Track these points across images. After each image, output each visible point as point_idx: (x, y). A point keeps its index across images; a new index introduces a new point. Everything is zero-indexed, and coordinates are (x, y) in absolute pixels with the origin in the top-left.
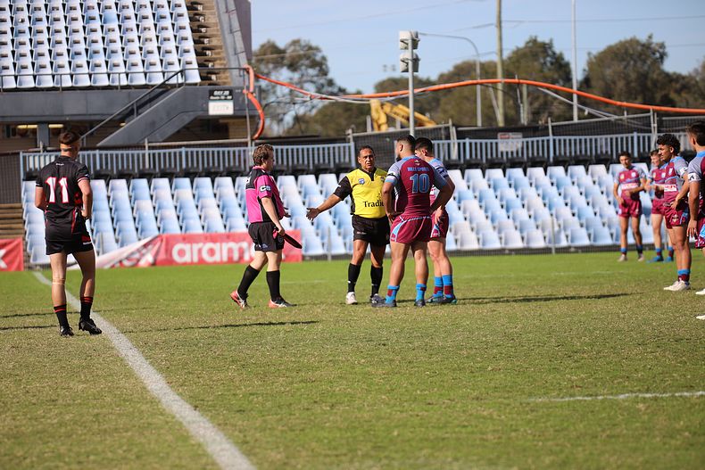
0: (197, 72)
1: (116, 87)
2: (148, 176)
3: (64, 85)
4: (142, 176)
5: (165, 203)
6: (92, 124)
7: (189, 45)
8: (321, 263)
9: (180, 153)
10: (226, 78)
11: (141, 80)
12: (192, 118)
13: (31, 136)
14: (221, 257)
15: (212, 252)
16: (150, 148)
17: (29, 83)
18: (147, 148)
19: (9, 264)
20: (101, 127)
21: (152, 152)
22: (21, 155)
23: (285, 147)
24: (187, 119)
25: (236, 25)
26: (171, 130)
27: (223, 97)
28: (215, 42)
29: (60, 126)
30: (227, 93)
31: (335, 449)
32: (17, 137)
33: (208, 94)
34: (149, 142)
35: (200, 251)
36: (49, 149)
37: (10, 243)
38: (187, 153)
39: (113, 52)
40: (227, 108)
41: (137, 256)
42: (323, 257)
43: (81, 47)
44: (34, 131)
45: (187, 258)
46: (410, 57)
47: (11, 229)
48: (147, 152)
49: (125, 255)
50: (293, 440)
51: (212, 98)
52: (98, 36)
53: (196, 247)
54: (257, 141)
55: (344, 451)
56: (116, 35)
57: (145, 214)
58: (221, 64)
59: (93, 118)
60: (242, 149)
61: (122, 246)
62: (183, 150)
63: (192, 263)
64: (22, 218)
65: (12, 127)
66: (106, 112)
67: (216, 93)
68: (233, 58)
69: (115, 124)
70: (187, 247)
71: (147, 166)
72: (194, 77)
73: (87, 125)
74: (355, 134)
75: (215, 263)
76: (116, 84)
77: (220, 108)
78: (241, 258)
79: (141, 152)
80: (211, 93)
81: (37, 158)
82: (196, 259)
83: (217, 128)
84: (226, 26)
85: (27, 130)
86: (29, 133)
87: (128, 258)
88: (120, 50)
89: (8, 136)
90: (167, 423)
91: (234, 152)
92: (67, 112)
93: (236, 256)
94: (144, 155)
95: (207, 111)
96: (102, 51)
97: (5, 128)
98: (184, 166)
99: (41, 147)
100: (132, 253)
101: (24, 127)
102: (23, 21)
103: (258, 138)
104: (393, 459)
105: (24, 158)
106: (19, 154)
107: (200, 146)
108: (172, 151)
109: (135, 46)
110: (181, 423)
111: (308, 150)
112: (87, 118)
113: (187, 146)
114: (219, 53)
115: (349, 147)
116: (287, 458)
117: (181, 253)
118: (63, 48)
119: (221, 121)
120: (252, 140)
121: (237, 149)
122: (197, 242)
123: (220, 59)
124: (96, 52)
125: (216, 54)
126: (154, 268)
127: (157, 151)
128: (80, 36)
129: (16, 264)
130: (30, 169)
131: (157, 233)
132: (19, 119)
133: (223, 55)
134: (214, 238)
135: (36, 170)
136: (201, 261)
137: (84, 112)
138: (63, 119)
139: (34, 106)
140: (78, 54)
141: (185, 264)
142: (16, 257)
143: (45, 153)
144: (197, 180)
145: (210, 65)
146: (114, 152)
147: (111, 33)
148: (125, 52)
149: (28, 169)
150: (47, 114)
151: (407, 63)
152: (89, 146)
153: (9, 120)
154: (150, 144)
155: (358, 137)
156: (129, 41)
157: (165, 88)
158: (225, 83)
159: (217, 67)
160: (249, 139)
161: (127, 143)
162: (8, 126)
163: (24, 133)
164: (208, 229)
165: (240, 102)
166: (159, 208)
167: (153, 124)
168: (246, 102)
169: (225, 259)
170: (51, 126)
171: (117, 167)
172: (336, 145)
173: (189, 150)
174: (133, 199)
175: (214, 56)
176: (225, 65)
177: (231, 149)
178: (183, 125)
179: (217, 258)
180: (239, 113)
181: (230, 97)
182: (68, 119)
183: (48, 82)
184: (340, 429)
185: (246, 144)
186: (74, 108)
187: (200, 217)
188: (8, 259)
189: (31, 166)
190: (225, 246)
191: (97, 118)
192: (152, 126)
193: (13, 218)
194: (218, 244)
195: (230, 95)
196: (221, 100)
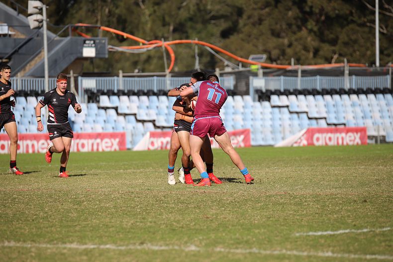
26: (64, 66)
27: (90, 45)
30: (92, 42)
40: (92, 52)
67: (87, 42)
77: (89, 52)
80: (84, 42)
95: (82, 54)
165: (98, 48)
178: (70, 62)
180: (98, 56)
181: (93, 45)
195: (94, 43)
196: (89, 47)
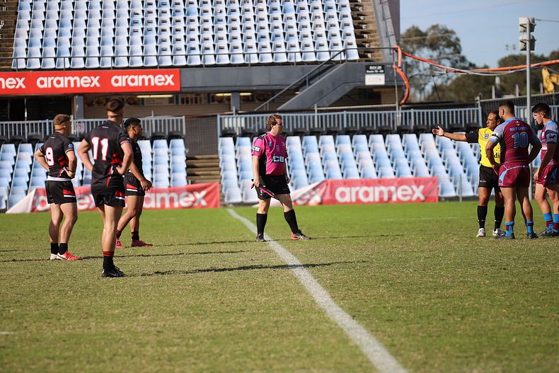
0: (356, 50)
1: (293, 64)
2: (317, 133)
3: (252, 62)
4: (312, 133)
5: (330, 155)
6: (273, 92)
7: (351, 30)
8: (453, 203)
9: (342, 115)
10: (379, 56)
11: (312, 58)
12: (352, 87)
13: (226, 102)
14: (374, 198)
15: (366, 194)
16: (319, 111)
17: (225, 60)
18: (316, 111)
19: (209, 202)
20: (281, 95)
21: (320, 114)
22: (219, 117)
23: (425, 111)
24: (348, 88)
25: (388, 13)
26: (335, 98)
27: (377, 71)
28: (371, 27)
29: (249, 94)
30: (380, 67)
31: (465, 351)
32: (216, 103)
33: (365, 69)
34: (318, 107)
35: (357, 193)
36: (240, 112)
37: (209, 186)
38: (347, 115)
39: (290, 36)
40: (380, 79)
41: (308, 197)
42: (456, 199)
43: (266, 32)
44: (228, 98)
45: (347, 199)
46: (528, 39)
47: (210, 175)
48: (316, 114)
49: (298, 196)
50: (431, 344)
51: (368, 71)
52: (279, 23)
53: (354, 190)
54: (403, 106)
55: (472, 353)
56: (293, 22)
57: (314, 164)
58: (375, 45)
59: (274, 88)
60: (391, 112)
61: (296, 189)
62: (345, 113)
63: (351, 203)
64: (218, 166)
65: (211, 95)
66: (284, 83)
67: (371, 68)
68: (385, 40)
69: (291, 92)
70: (347, 190)
71: (316, 126)
72: (354, 55)
73: (270, 93)
74: (482, 101)
75: (369, 203)
76: (293, 61)
77: (374, 79)
78: (390, 199)
79: (311, 115)
80: (367, 68)
81: (230, 119)
82: (354, 200)
83: (371, 96)
84: (380, 15)
85: (223, 97)
86: (224, 100)
87: (300, 199)
88: (296, 35)
89: (209, 102)
90: (331, 329)
91: (385, 115)
92: (254, 83)
93: (386, 198)
94: (314, 117)
95: (364, 82)
96: (282, 35)
97: (206, 96)
98: (345, 126)
99: (234, 110)
100: (304, 195)
101: (221, 95)
102: (221, 12)
103: (405, 104)
104: (512, 361)
105: (221, 119)
106: (216, 116)
107: (358, 110)
108: (336, 113)
109: (307, 31)
110: (342, 329)
111: (444, 113)
112: (270, 88)
113: (347, 110)
114: (374, 36)
115: (477, 111)
116: (426, 358)
117: (343, 194)
118: (251, 33)
119: (375, 90)
120: (399, 105)
121: (387, 112)
122: (355, 186)
123: (375, 41)
124: (277, 36)
125: (372, 36)
126: (320, 206)
127: (324, 114)
128: (265, 23)
129: (214, 203)
130: (225, 128)
131: (323, 179)
132: (217, 89)
133: (377, 37)
134: (368, 183)
135: (230, 128)
136: (358, 201)
137: (267, 83)
138: (251, 88)
139: (229, 78)
140: (263, 37)
141: (345, 203)
142: (213, 197)
143: (237, 116)
144: (355, 137)
145: (367, 45)
146: (291, 115)
147: (289, 20)
148: (300, 36)
149: (223, 128)
150: (239, 84)
151: (526, 44)
152: (271, 110)
153: (208, 89)
154: (319, 109)
155: (485, 102)
156: (303, 27)
157: (331, 64)
158: (378, 60)
159: (372, 47)
160: (397, 104)
161: (300, 107)
162: (209, 94)
163: (221, 100)
164: (364, 176)
165: (390, 75)
166: (326, 159)
167: (321, 92)
168: (395, 75)
169: (377, 200)
170: (242, 94)
171: (293, 126)
172: (467, 109)
173: (349, 113)
174: (305, 152)
175: (370, 38)
176: (378, 45)
177: (383, 112)
178: (345, 93)
179: (371, 199)
180: (389, 84)
181: (382, 71)
182: (255, 88)
183: (240, 60)
184: (469, 336)
185: (394, 108)
186: (260, 80)
187: (358, 166)
188: (209, 198)
189: (226, 126)
190: (377, 189)
191: (278, 87)
192: (320, 94)
193: (212, 167)
194: (372, 188)
195: (382, 69)
196: (375, 73)
